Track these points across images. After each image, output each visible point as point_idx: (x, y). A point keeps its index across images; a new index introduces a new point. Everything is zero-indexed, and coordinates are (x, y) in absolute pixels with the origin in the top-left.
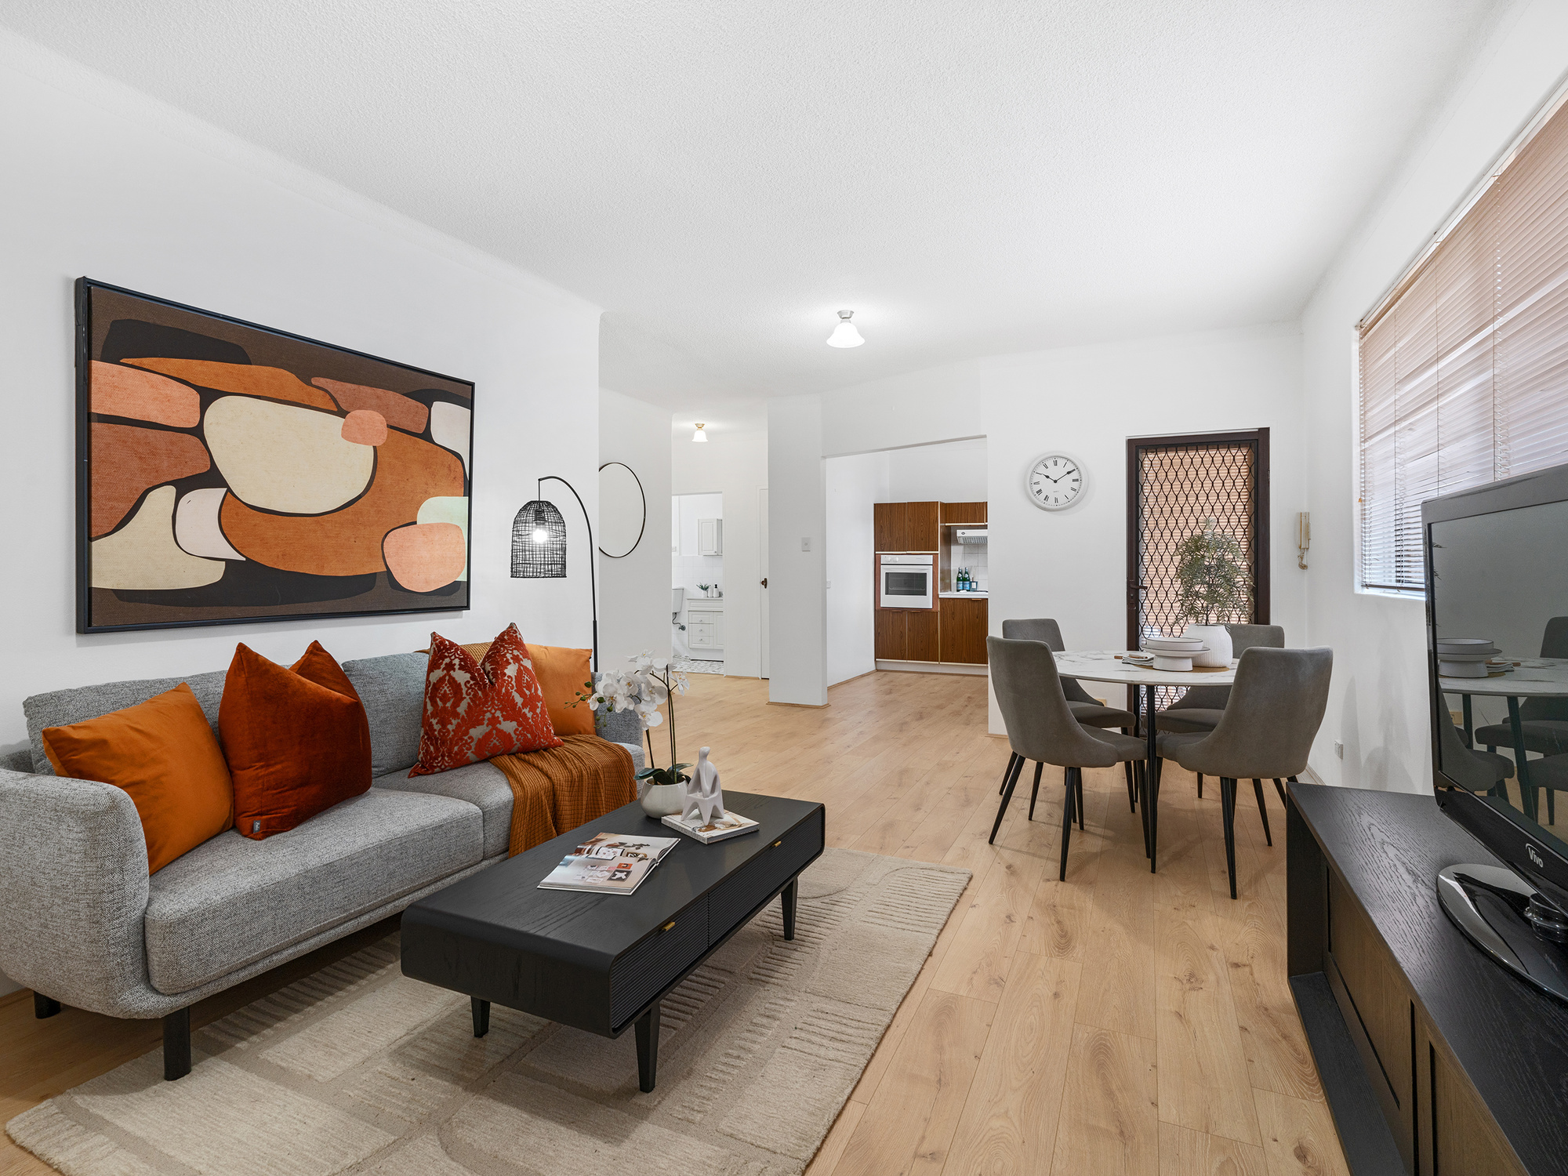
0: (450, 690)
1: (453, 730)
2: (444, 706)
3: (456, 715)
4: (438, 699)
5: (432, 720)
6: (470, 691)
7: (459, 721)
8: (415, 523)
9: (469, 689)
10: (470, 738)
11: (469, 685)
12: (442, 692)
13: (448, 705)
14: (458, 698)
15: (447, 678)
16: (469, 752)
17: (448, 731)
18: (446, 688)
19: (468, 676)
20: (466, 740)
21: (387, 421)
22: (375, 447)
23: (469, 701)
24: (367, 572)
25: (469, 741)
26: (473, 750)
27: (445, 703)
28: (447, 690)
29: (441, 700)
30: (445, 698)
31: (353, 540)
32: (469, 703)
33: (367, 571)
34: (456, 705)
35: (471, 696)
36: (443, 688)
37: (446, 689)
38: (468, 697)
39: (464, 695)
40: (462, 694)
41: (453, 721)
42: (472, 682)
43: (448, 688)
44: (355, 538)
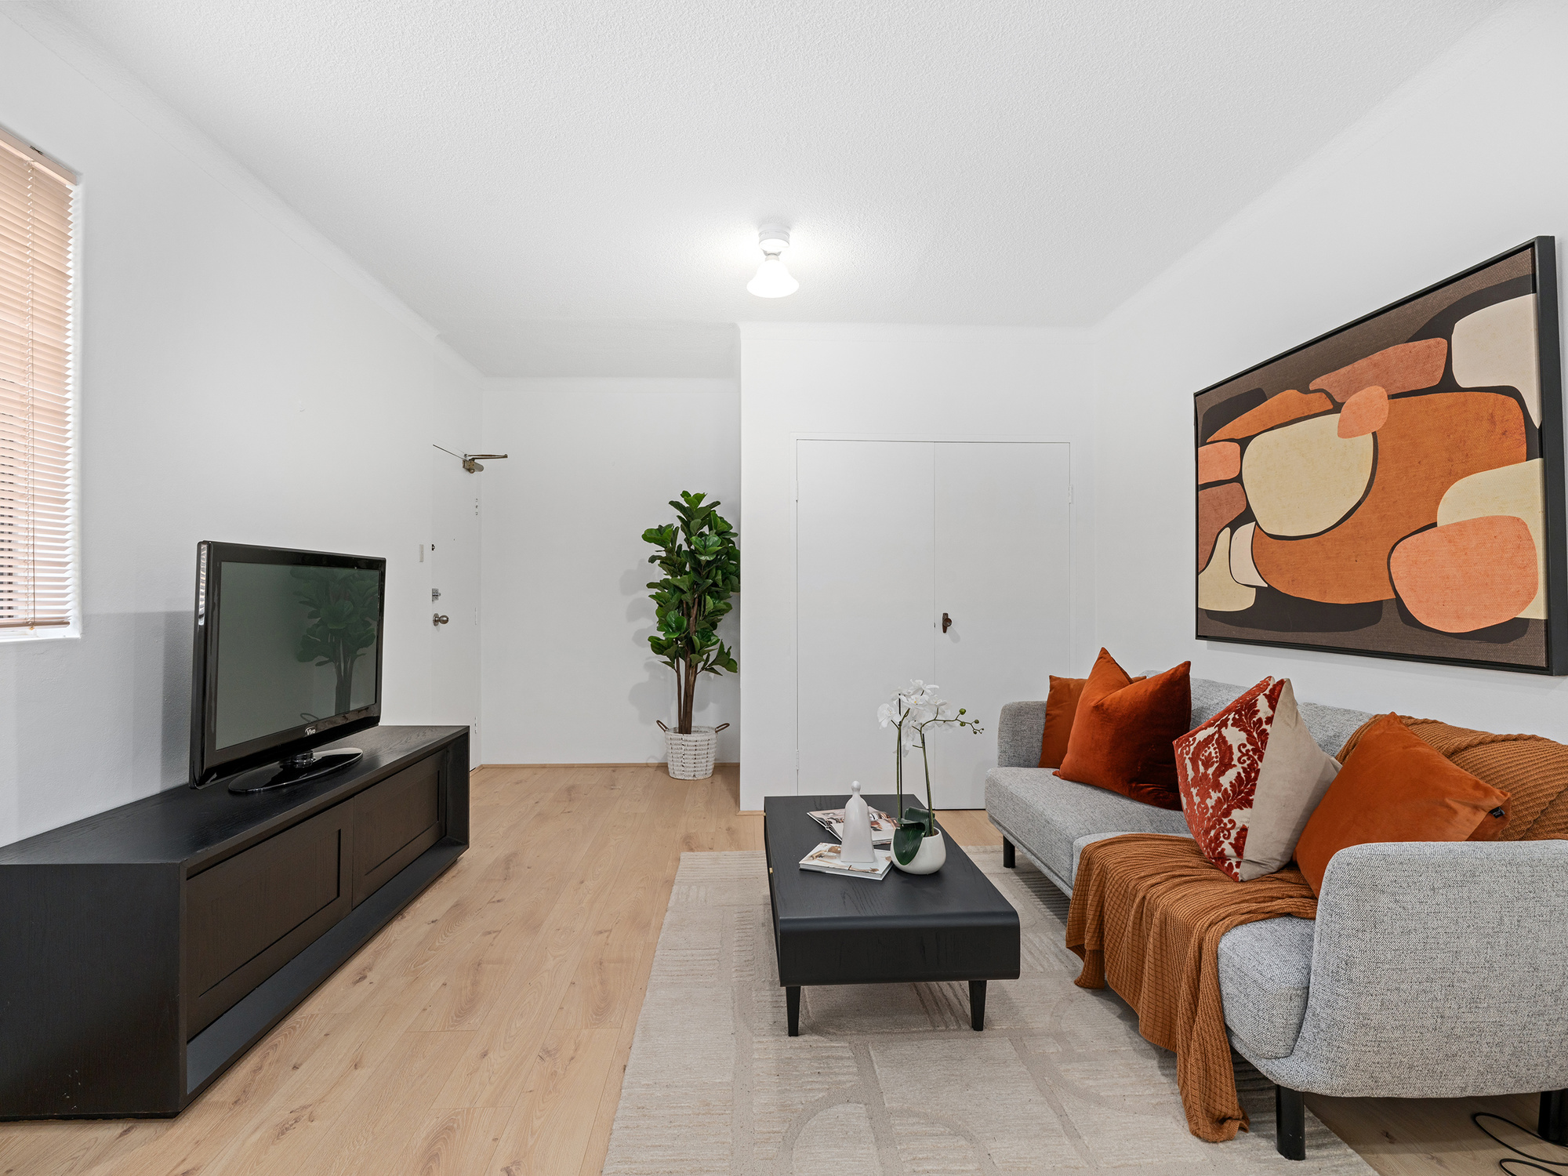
0: (1216, 753)
1: (1212, 807)
2: (1206, 772)
3: (1217, 786)
4: (1200, 763)
5: (1192, 789)
6: (1245, 758)
7: (1220, 795)
8: (1434, 525)
9: (1243, 755)
10: (1231, 821)
11: (1244, 750)
12: (1207, 754)
13: (1210, 771)
14: (1225, 765)
15: (1216, 736)
16: (1226, 842)
17: (1207, 807)
18: (1212, 748)
19: (1244, 735)
20: (1225, 824)
21: (1387, 391)
22: (1374, 434)
23: (1241, 771)
24: (1372, 599)
25: (1229, 826)
26: (1232, 840)
27: (1206, 768)
28: (1213, 752)
29: (1203, 764)
30: (1207, 765)
31: (1354, 559)
32: (1239, 773)
33: (1370, 598)
34: (1221, 772)
35: (1245, 765)
36: (1209, 748)
37: (1212, 750)
38: (1239, 766)
39: (1235, 762)
40: (1232, 759)
41: (1212, 793)
42: (1249, 747)
43: (1215, 749)
44: (1356, 556)
